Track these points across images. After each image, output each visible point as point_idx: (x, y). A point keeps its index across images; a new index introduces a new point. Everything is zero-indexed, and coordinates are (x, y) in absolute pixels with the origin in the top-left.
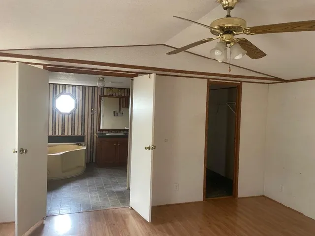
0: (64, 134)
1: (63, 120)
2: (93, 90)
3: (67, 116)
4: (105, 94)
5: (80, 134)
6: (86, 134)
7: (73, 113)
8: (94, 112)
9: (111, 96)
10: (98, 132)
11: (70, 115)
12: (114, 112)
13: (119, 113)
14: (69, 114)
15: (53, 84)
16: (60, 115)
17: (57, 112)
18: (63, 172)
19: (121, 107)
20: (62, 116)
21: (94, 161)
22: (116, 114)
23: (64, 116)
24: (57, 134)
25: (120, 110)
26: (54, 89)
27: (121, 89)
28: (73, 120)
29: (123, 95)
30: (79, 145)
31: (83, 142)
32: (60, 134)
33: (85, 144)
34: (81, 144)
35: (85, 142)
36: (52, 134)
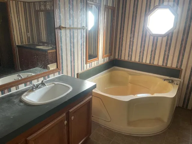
0: (153, 62)
3: (160, 39)
5: (174, 66)
6: (183, 67)
7: (169, 36)
11: (165, 39)
14: (163, 36)
16: (152, 38)
17: (147, 32)
18: (129, 123)
20: (154, 39)
21: (190, 107)
23: (156, 37)
28: (168, 45)
30: (170, 82)
31: (178, 77)
32: (148, 62)
33: (179, 82)
34: (173, 81)
35: (180, 79)
36: (139, 61)
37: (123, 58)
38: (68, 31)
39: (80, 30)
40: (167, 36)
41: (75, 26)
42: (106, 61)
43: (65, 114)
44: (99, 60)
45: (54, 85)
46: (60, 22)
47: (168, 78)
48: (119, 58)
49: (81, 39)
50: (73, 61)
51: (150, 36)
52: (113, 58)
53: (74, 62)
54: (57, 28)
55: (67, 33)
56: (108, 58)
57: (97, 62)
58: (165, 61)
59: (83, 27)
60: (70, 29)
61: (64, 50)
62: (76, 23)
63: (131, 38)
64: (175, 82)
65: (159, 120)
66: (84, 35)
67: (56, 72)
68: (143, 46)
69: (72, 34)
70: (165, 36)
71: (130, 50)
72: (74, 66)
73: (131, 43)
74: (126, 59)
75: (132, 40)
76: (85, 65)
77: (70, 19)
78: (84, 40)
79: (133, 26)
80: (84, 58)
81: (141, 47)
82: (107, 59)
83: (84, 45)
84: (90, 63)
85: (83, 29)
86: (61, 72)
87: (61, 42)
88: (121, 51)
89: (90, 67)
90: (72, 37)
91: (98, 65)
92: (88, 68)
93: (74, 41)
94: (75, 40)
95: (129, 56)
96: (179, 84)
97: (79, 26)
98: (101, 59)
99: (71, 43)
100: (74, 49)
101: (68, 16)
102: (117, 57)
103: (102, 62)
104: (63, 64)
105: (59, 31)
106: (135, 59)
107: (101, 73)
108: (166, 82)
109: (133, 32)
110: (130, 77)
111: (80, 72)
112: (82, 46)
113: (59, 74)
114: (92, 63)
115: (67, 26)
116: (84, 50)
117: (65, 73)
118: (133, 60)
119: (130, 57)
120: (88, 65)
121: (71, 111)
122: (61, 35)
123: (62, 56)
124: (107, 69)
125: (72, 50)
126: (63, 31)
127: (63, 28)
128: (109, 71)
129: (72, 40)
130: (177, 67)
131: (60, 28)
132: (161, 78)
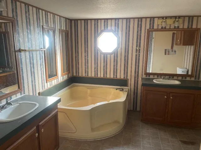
0: (106, 76)
1: (105, 61)
2: (140, 23)
3: (109, 56)
4: (155, 27)
5: (122, 77)
6: (129, 77)
7: (115, 54)
8: (139, 52)
9: (163, 29)
10: (144, 76)
11: (112, 56)
12: (166, 50)
13: (171, 51)
14: (111, 54)
15: (95, 20)
16: (102, 56)
17: (98, 51)
19: (174, 45)
20: (104, 57)
21: (138, 109)
22: (167, 52)
23: (105, 55)
24: (99, 76)
25: (172, 47)
26: (96, 26)
27: (179, 17)
28: (116, 61)
29: (181, 27)
30: (121, 90)
31: (126, 86)
32: (102, 76)
33: (127, 90)
34: (123, 89)
35: (128, 87)
36: (95, 76)
37: (80, 75)
38: (27, 53)
39: (39, 52)
40: (113, 54)
41: (34, 49)
42: (65, 79)
43: (35, 128)
44: (58, 78)
45: (19, 104)
46: (20, 45)
47: (119, 87)
48: (77, 75)
49: (40, 59)
50: (33, 81)
51: (101, 54)
52: (71, 75)
53: (35, 82)
54: (17, 51)
55: (27, 55)
56: (67, 75)
57: (57, 80)
58: (115, 74)
59: (41, 48)
60: (29, 51)
61: (25, 71)
62: (34, 45)
63: (85, 56)
64: (125, 90)
65: (116, 122)
66: (42, 56)
67: (18, 93)
68: (96, 63)
69: (31, 56)
70: (112, 54)
71: (86, 67)
72: (35, 85)
73: (86, 61)
74: (84, 75)
75: (86, 58)
76: (46, 84)
77: (28, 42)
78: (43, 60)
79: (86, 46)
80: (44, 78)
81: (95, 64)
82: (66, 77)
83: (43, 65)
84: (50, 82)
85: (41, 51)
86: (23, 92)
87: (22, 63)
88: (78, 68)
89: (50, 86)
90: (31, 59)
91: (58, 83)
92: (49, 86)
93: (33, 62)
94: (35, 61)
95: (85, 73)
96: (127, 91)
97: (38, 48)
98: (61, 77)
99: (30, 64)
100: (34, 69)
101: (27, 40)
102: (75, 74)
103: (62, 80)
104: (25, 84)
105: (19, 53)
106: (92, 74)
107: (62, 90)
108: (118, 91)
109: (86, 51)
110: (89, 91)
111: (41, 91)
112: (42, 66)
113: (21, 95)
114: (52, 81)
115: (27, 49)
116: (43, 69)
117: (27, 93)
118: (90, 75)
119: (87, 73)
120: (49, 83)
121: (40, 124)
122: (21, 57)
123: (23, 77)
124: (67, 87)
125: (32, 71)
126: (23, 53)
127: (23, 50)
128: (69, 88)
129: (32, 61)
130: (124, 78)
131: (20, 51)
132: (113, 88)
